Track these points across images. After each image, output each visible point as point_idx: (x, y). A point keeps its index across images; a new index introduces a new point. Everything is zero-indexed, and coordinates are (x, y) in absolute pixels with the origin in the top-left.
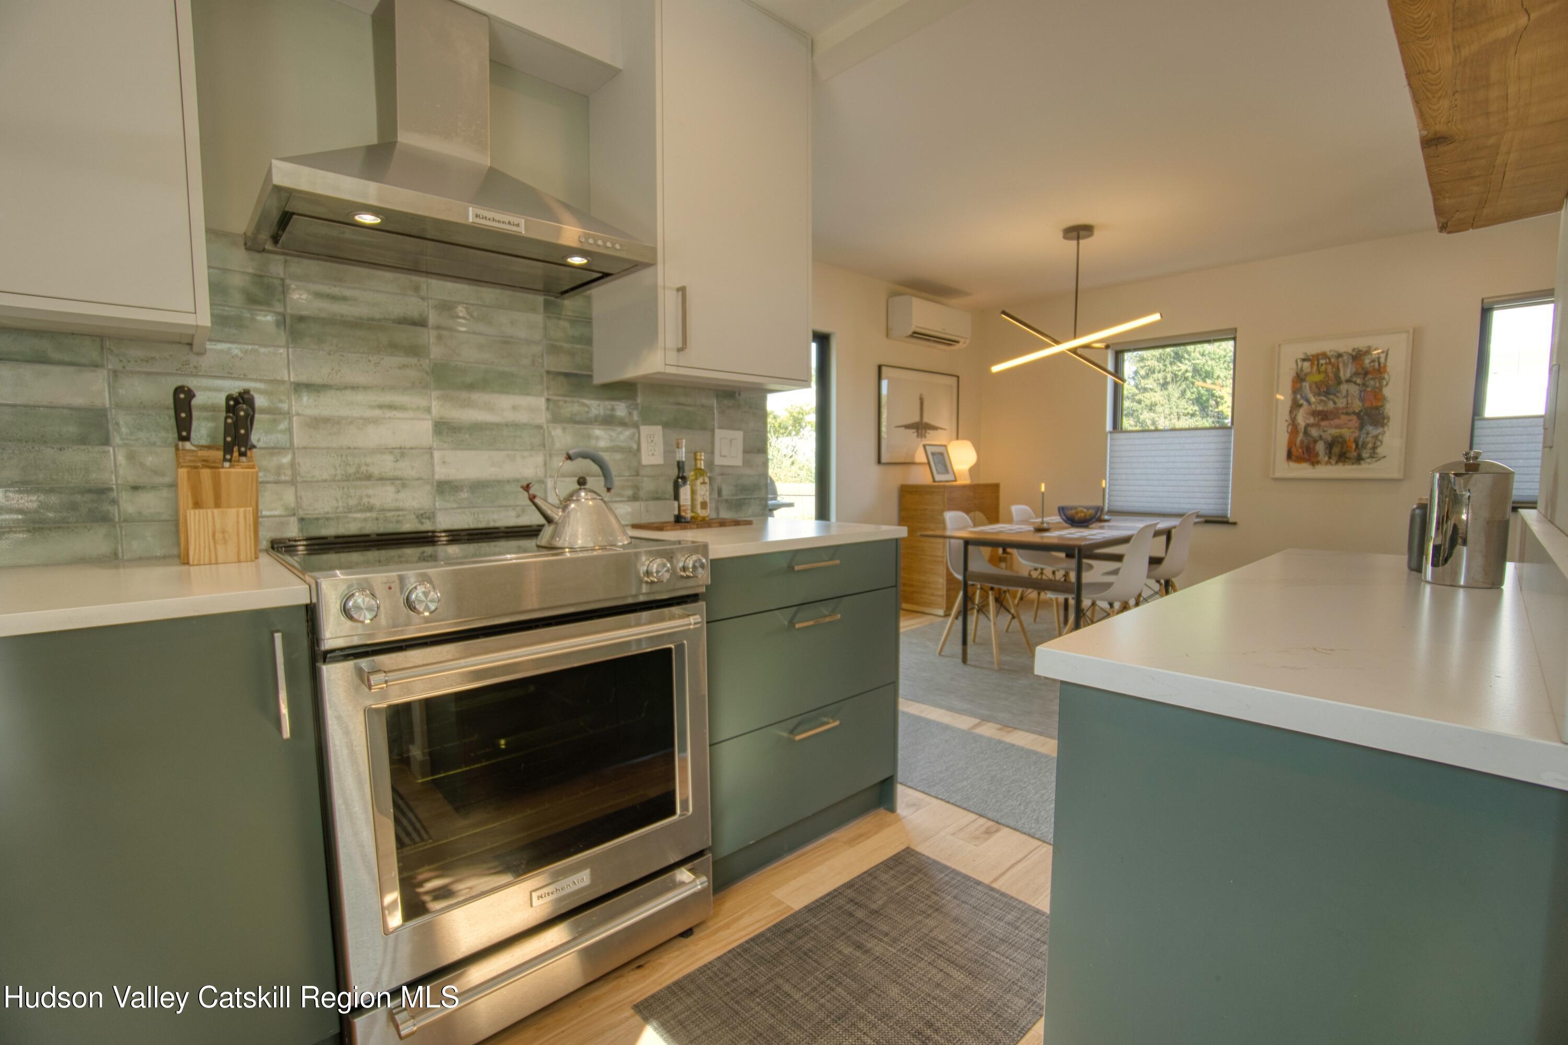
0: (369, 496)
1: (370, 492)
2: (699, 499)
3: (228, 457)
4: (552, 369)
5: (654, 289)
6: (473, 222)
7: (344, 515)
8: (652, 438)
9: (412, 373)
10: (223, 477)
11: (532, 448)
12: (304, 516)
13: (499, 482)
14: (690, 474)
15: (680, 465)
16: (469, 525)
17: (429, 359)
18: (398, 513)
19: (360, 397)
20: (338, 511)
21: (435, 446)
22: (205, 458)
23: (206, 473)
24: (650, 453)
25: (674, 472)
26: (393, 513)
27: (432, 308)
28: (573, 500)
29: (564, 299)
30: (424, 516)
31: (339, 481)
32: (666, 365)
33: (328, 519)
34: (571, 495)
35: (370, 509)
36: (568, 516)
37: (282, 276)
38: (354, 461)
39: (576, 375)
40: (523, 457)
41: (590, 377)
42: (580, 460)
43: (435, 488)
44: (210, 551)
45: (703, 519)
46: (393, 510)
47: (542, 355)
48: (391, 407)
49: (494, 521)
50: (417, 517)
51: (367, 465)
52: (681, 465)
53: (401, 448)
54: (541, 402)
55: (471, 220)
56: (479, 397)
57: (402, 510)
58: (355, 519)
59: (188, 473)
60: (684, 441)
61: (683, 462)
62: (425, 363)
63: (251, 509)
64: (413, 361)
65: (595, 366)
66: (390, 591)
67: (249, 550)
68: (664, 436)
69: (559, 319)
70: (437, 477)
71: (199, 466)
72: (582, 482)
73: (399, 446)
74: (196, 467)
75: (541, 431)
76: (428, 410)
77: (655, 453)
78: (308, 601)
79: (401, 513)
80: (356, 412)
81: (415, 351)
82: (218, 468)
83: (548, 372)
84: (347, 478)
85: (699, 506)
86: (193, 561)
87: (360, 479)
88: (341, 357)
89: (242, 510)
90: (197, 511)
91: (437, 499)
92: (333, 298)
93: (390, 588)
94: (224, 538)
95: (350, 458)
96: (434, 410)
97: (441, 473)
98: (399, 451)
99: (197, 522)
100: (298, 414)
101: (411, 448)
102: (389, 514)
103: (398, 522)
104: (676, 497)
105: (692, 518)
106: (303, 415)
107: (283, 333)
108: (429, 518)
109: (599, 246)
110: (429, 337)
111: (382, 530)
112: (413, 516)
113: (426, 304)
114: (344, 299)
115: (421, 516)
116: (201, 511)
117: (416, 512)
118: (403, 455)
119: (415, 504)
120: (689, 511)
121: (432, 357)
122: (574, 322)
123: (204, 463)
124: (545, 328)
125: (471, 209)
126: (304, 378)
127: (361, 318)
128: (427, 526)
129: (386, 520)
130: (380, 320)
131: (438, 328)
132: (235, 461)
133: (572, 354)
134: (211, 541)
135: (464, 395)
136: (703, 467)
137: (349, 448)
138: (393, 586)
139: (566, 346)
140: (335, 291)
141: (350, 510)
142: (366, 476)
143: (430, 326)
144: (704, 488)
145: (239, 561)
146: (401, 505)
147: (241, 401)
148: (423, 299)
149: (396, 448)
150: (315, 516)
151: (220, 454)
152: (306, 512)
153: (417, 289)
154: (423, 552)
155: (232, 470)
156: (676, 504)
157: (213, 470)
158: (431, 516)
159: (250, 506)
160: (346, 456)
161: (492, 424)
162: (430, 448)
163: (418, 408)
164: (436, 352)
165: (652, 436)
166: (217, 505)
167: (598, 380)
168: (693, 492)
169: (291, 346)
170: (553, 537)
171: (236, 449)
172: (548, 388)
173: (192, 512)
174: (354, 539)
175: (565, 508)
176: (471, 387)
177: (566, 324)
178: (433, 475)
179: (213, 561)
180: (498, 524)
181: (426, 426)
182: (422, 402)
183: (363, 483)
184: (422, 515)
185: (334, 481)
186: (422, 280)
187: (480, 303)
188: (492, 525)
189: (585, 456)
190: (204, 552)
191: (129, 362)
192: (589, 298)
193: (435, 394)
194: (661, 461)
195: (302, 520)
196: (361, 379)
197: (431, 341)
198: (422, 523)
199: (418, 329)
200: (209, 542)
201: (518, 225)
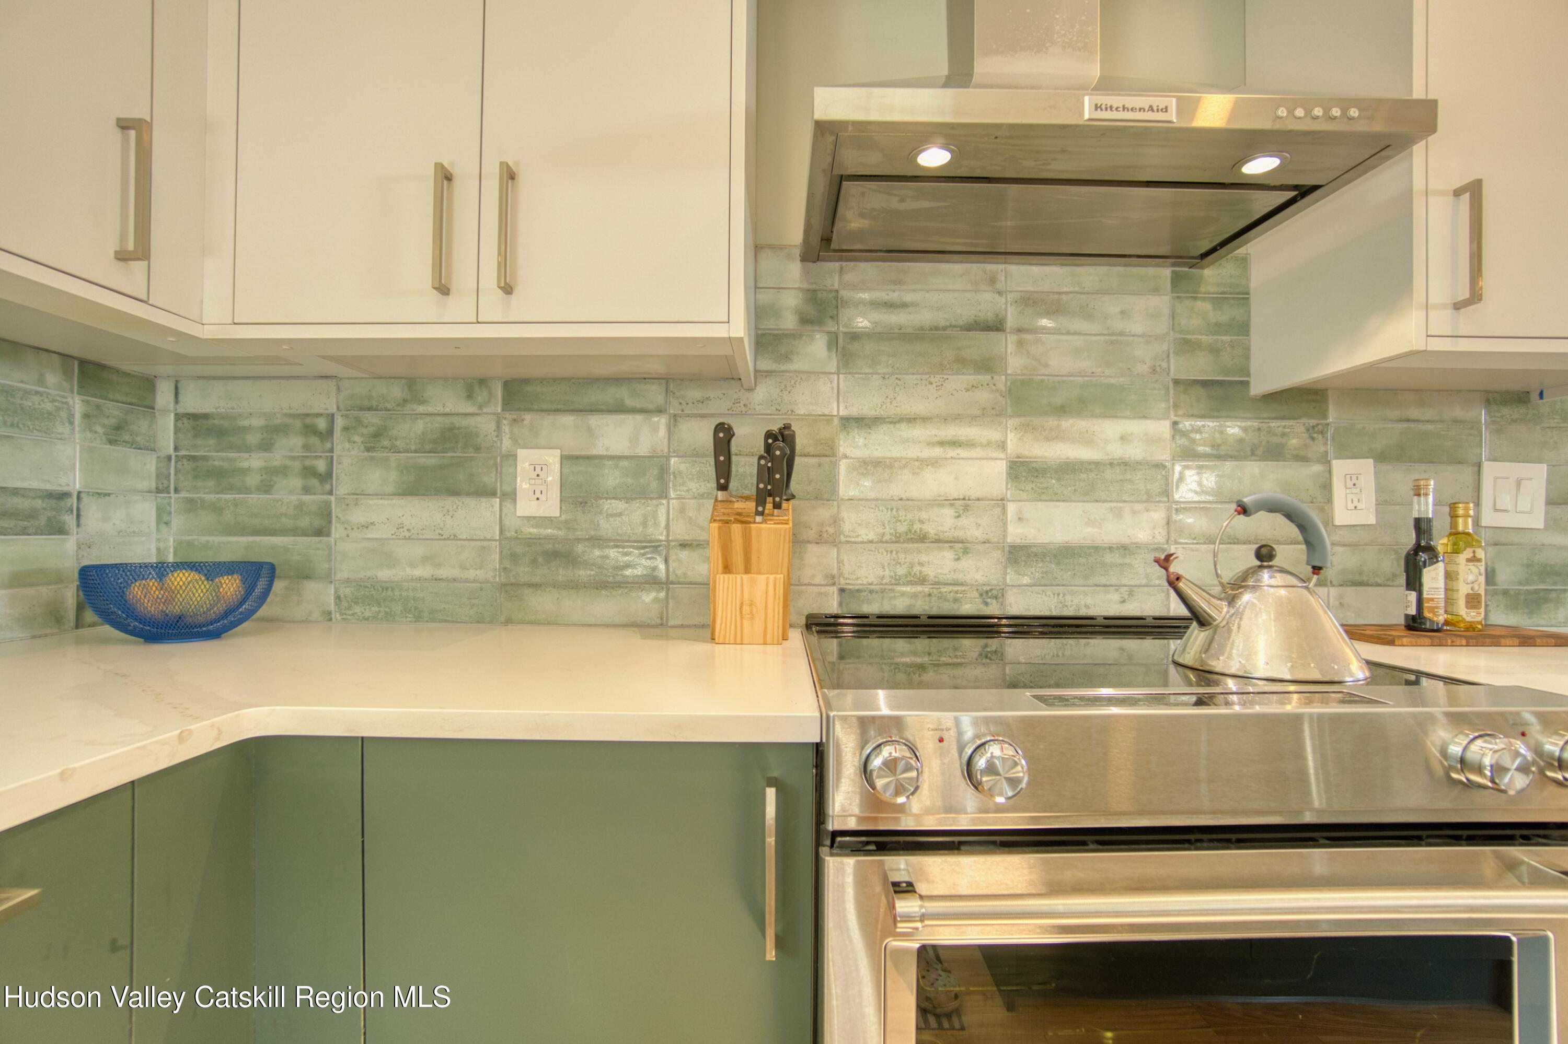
0: (921, 564)
1: (924, 558)
2: (1463, 589)
3: (760, 509)
4: (1183, 376)
5: (1405, 202)
6: (1090, 120)
7: (890, 587)
8: (1354, 481)
9: (983, 396)
10: (754, 533)
11: (1149, 499)
12: (845, 587)
13: (1097, 549)
14: (1441, 543)
15: (1421, 527)
16: (1050, 611)
17: (1006, 375)
18: (956, 588)
19: (918, 432)
20: (884, 581)
21: (1009, 496)
22: (740, 511)
23: (737, 528)
24: (1351, 506)
25: (1409, 539)
26: (951, 588)
27: (1011, 304)
28: (1246, 587)
29: (1202, 268)
30: (990, 594)
31: (886, 542)
32: (1428, 336)
33: (871, 592)
34: (1245, 576)
35: (922, 581)
36: (1239, 615)
37: (836, 287)
38: (906, 516)
39: (1221, 383)
40: (1134, 513)
41: (1246, 384)
42: (1262, 514)
43: (1006, 554)
44: (736, 627)
45: (1471, 627)
46: (951, 584)
47: (1168, 356)
48: (955, 443)
49: (1087, 607)
50: (981, 595)
51: (921, 521)
52: (1424, 526)
53: (964, 499)
54: (1162, 428)
55: (1086, 117)
56: (1071, 424)
57: (962, 584)
58: (903, 594)
59: (719, 528)
60: (1432, 482)
61: (1429, 520)
62: (1001, 382)
63: (782, 576)
64: (984, 378)
65: (1254, 367)
66: (941, 744)
67: (776, 629)
68: (1377, 475)
69: (1195, 298)
70: (1009, 540)
71: (731, 521)
72: (1265, 555)
73: (962, 497)
74: (727, 522)
75: (1163, 473)
76: (1002, 446)
77: (1360, 506)
78: (818, 740)
79: (959, 588)
80: (912, 452)
81: (987, 365)
82: (750, 523)
83: (1176, 382)
84: (897, 539)
85: (1462, 603)
86: (719, 637)
87: (912, 540)
88: (897, 381)
89: (772, 576)
90: (726, 576)
91: (1009, 571)
92: (890, 306)
93: (941, 740)
94: (751, 612)
95: (901, 513)
96: (1010, 446)
97: (1016, 533)
98: (961, 502)
99: (725, 589)
100: (846, 457)
101: (978, 500)
102: (944, 589)
103: (956, 600)
104: (1414, 581)
105: (1447, 623)
106: (851, 458)
107: (834, 356)
108: (996, 598)
109: (1316, 118)
110: (1007, 344)
111: (935, 611)
112: (976, 594)
113: (1004, 300)
114: (904, 305)
115: (986, 595)
116: (731, 576)
117: (980, 588)
118: (966, 508)
119: (979, 577)
120: (1442, 611)
121: (1009, 372)
122: (1218, 301)
123: (737, 517)
124: (1173, 316)
125: (1087, 99)
126: (854, 411)
127: (922, 328)
128: (993, 609)
129: (941, 597)
130: (945, 328)
131: (1019, 330)
132: (769, 515)
133: (1215, 351)
134: (738, 615)
135: (1052, 422)
136: (1471, 531)
137: (901, 499)
138: (946, 736)
139: (1206, 339)
140: (894, 296)
141: (897, 581)
142: (919, 536)
143: (1008, 330)
144: (1473, 568)
145: (765, 644)
146: (960, 577)
147: (781, 439)
148: (1000, 293)
149: (959, 499)
150: (857, 587)
151: (752, 505)
152: (848, 581)
153: (992, 280)
154: (986, 646)
155: (764, 526)
156: (1413, 596)
157: (744, 525)
158: (999, 595)
159: (781, 573)
160: (898, 510)
161: (1090, 463)
162: (1002, 500)
163: (989, 444)
164: (1015, 363)
165: (1354, 477)
166: (747, 571)
167: (1258, 388)
168: (1450, 576)
169: (842, 371)
170: (1207, 648)
171: (770, 499)
172: (1176, 406)
173: (722, 576)
174: (900, 621)
175: (1232, 600)
176: (1062, 410)
177: (1207, 306)
178: (1005, 536)
179: (738, 641)
180: (1091, 612)
181: (1001, 467)
182: (995, 435)
183: (916, 545)
184: (987, 592)
185: (882, 542)
186: (996, 268)
187: (1077, 289)
188: (1083, 612)
189: (1273, 507)
190: (730, 628)
191: (687, 404)
192: (1244, 262)
193: (1012, 422)
194: (1372, 520)
195: (842, 591)
196: (919, 407)
197: (1009, 351)
198: (986, 604)
199: (993, 335)
200: (736, 616)
201: (1166, 109)
